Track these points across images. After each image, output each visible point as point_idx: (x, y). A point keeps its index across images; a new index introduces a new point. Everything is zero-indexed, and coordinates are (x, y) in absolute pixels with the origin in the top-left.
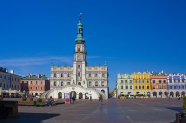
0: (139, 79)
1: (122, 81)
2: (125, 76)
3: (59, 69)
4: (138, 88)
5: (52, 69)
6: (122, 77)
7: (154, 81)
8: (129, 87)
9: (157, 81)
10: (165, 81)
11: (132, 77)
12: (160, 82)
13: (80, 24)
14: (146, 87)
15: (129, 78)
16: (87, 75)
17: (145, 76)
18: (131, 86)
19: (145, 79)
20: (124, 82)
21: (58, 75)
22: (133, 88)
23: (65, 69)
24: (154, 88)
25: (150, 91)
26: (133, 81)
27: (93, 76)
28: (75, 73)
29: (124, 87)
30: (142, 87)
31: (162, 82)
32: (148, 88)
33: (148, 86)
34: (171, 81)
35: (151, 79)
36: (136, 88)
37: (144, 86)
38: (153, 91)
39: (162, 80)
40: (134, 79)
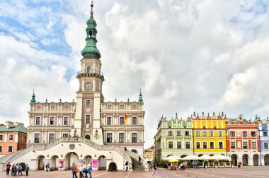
0: (204, 128)
1: (170, 133)
3: (46, 109)
4: (201, 146)
5: (33, 109)
6: (171, 125)
8: (183, 146)
9: (238, 133)
10: (253, 133)
14: (216, 145)
15: (185, 128)
16: (104, 121)
17: (215, 123)
18: (188, 143)
19: (215, 128)
20: (175, 134)
22: (191, 146)
23: (60, 109)
24: (233, 147)
26: (191, 133)
27: (116, 121)
28: (79, 115)
29: (175, 146)
30: (208, 146)
31: (249, 135)
32: (221, 147)
33: (221, 143)
34: (265, 134)
35: (226, 129)
36: (198, 147)
37: (212, 144)
38: (231, 153)
39: (249, 131)
40: (193, 129)
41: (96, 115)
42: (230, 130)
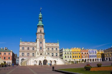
0: (75, 52)
2: (67, 50)
3: (26, 44)
4: (74, 57)
5: (21, 44)
6: (66, 51)
7: (82, 53)
8: (69, 57)
9: (84, 53)
10: (87, 53)
11: (71, 50)
12: (85, 53)
13: (40, 14)
14: (78, 57)
17: (78, 50)
18: (71, 56)
19: (78, 52)
20: (67, 53)
21: (26, 48)
23: (31, 44)
24: (82, 57)
25: (80, 59)
29: (67, 57)
30: (76, 57)
31: (86, 54)
32: (79, 57)
33: (79, 56)
34: (90, 53)
35: (81, 52)
36: (73, 57)
37: (77, 56)
38: (82, 59)
39: (86, 52)
40: (72, 52)
41: (44, 47)
42: (82, 52)
